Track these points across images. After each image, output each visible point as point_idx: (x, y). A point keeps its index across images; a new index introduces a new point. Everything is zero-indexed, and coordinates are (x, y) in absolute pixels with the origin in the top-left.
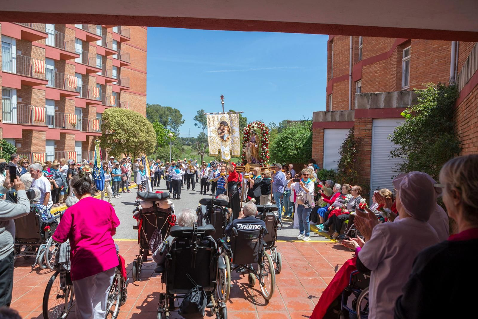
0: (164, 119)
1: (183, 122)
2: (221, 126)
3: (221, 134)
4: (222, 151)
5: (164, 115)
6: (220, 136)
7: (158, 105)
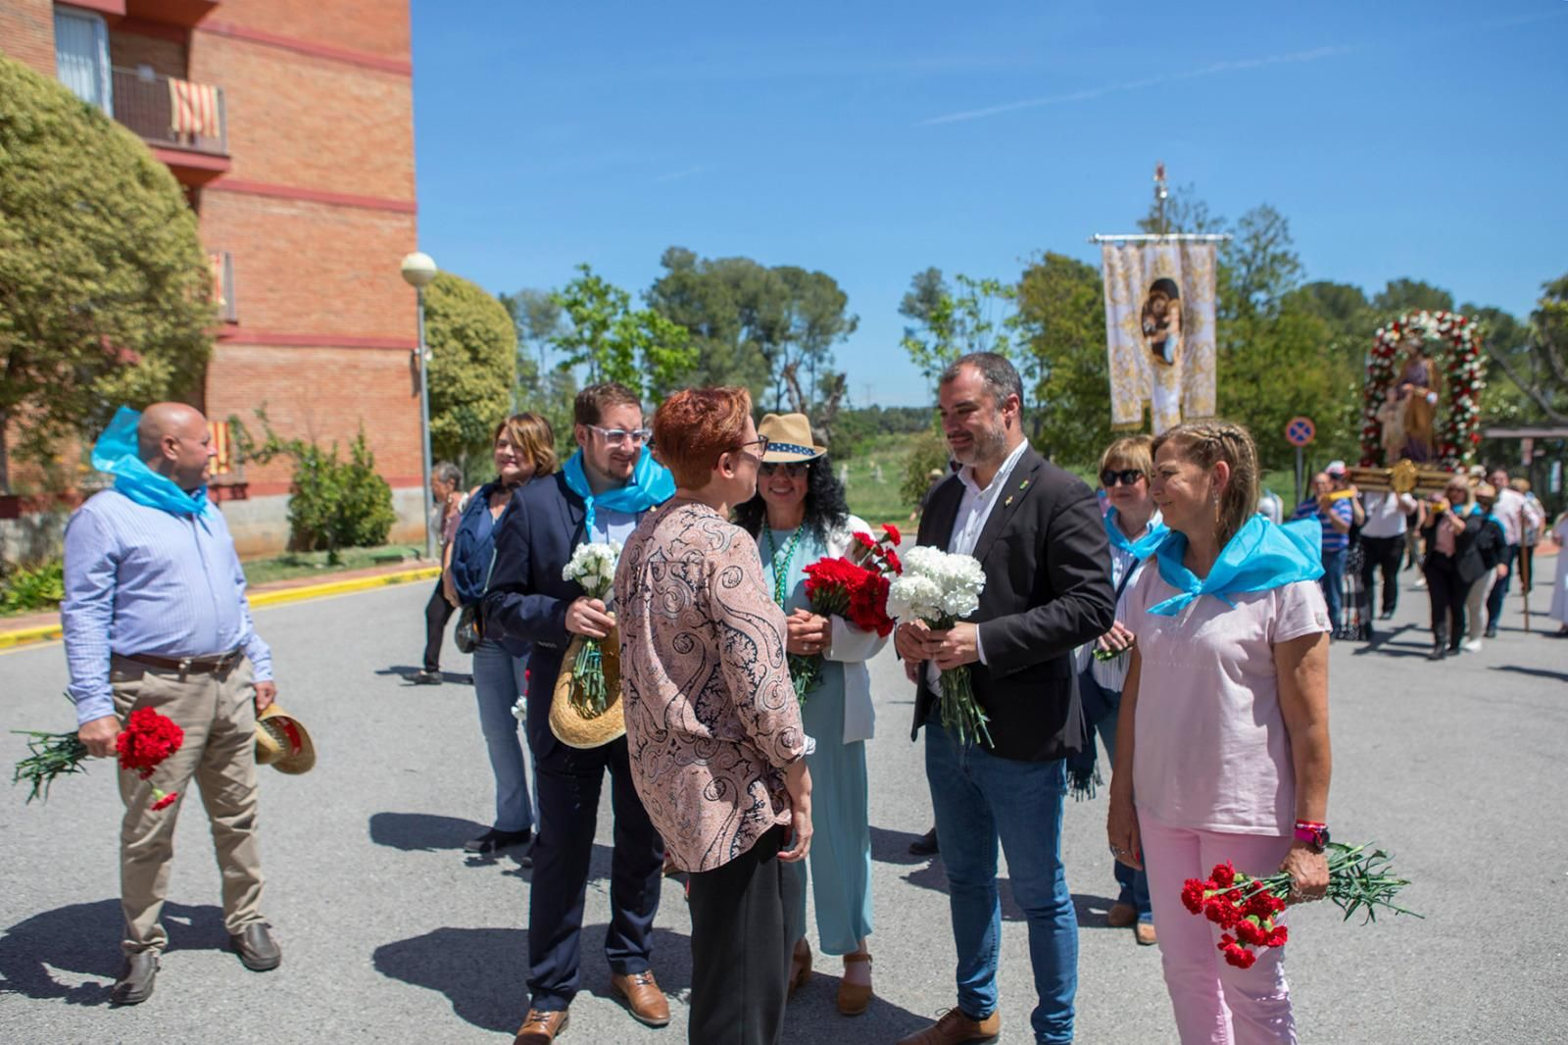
0: (763, 313)
1: (853, 327)
2: (1152, 300)
3: (1151, 333)
4: (1155, 407)
5: (764, 297)
6: (1150, 340)
7: (740, 259)
